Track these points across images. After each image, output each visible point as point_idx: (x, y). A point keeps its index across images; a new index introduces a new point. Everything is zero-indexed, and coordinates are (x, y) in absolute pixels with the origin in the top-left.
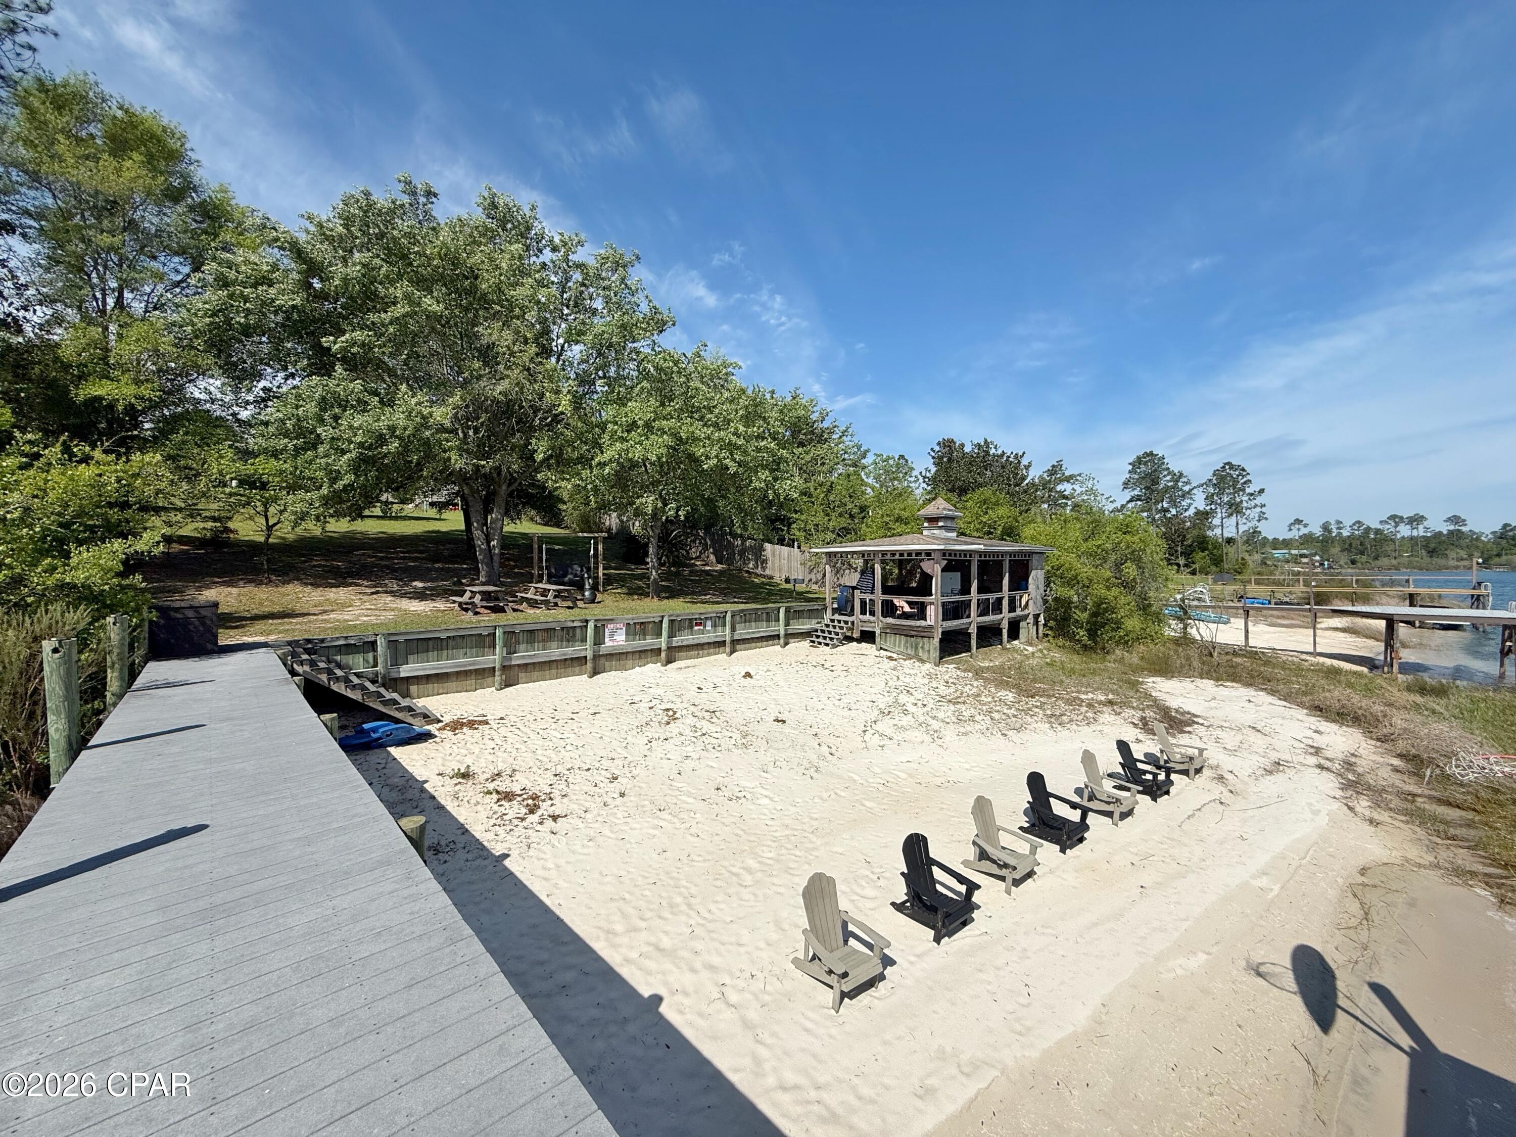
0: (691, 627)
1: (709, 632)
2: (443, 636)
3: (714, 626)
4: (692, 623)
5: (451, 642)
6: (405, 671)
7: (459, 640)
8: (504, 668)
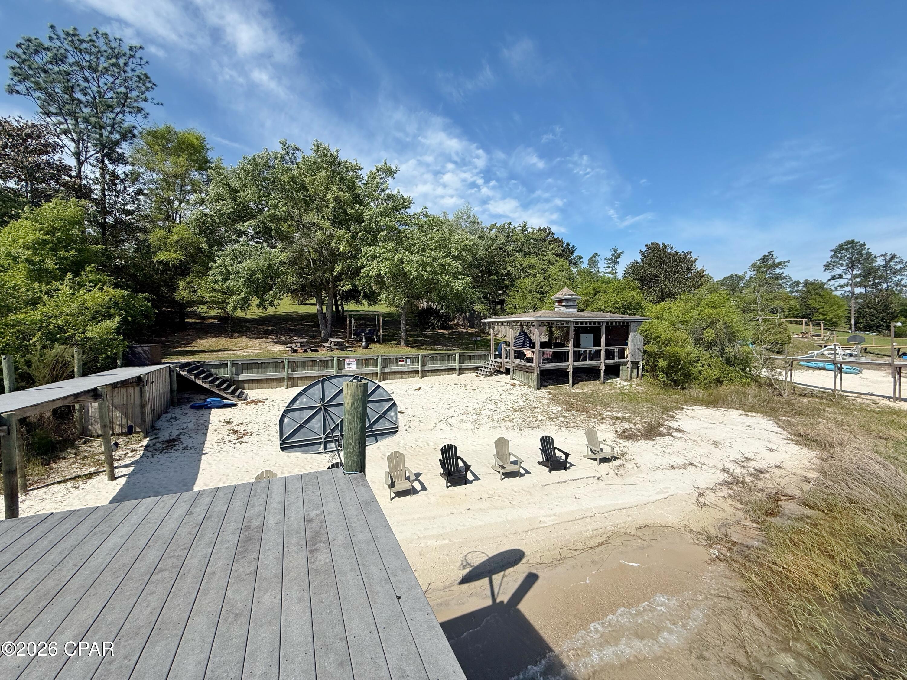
0: (397, 362)
1: (409, 365)
2: (259, 362)
3: (412, 362)
4: (397, 360)
5: (263, 365)
6: (241, 377)
7: (267, 365)
8: (289, 379)
